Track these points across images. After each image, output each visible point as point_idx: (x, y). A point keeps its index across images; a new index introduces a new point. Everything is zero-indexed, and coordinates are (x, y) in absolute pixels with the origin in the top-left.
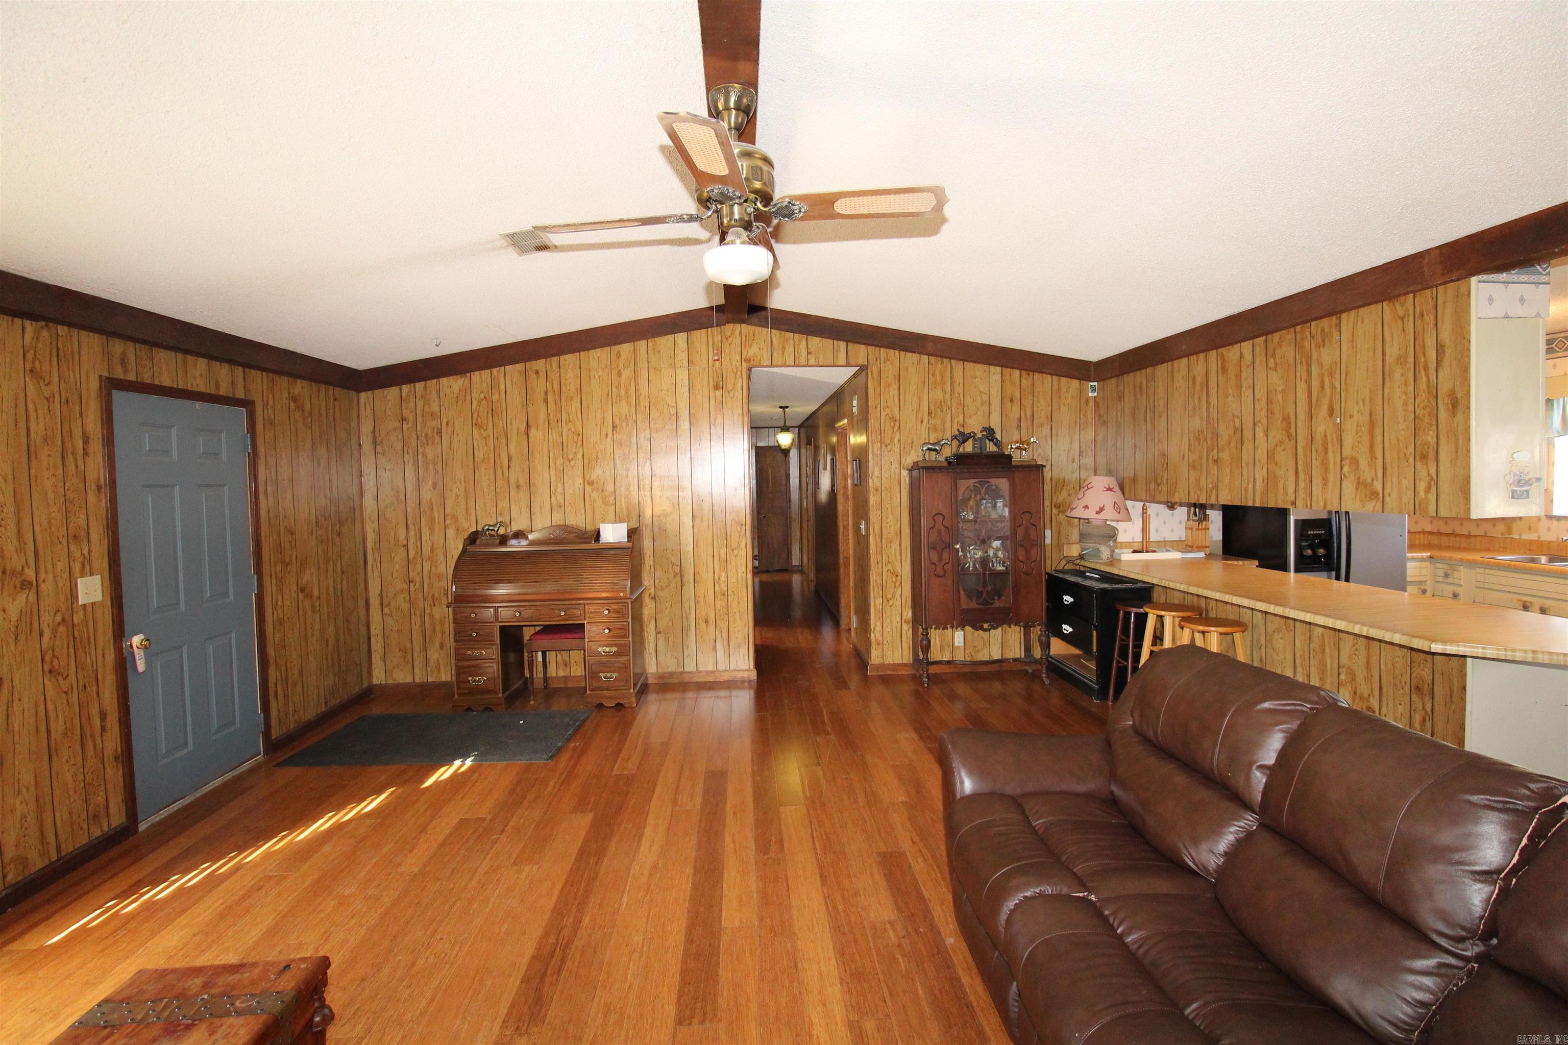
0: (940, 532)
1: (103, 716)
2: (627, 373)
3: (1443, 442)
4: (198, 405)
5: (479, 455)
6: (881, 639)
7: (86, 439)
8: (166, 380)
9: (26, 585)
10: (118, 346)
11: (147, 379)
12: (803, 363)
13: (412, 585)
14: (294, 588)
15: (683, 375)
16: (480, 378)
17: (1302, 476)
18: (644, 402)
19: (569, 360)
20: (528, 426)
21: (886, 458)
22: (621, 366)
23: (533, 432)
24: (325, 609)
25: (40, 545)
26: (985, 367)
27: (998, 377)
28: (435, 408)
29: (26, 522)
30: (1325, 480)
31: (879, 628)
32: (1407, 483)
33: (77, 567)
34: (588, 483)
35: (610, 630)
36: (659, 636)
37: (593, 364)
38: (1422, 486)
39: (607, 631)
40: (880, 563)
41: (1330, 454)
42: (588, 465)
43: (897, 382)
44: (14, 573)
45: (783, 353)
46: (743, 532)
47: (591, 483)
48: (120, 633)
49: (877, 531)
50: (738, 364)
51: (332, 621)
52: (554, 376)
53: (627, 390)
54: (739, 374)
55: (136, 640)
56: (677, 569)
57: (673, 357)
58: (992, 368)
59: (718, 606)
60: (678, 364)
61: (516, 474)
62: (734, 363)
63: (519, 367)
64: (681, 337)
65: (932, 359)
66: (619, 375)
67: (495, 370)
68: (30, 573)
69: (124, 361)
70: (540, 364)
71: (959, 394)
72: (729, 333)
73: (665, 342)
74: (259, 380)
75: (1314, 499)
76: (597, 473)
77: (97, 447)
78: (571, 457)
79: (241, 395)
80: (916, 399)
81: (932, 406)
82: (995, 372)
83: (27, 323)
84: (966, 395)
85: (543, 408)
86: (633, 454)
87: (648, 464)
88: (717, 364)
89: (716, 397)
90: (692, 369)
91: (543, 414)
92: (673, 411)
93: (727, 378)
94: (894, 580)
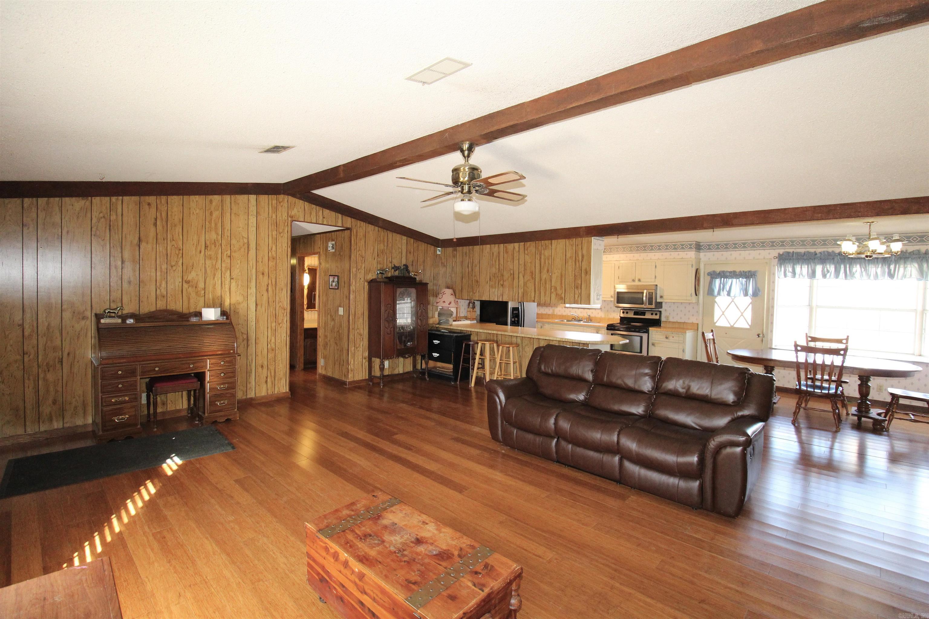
0: (388, 313)
2: (216, 214)
3: (583, 283)
5: (96, 258)
6: (353, 368)
12: (320, 223)
13: (26, 356)
15: (253, 220)
16: (100, 202)
17: (537, 292)
18: (227, 233)
19: (175, 200)
20: (140, 240)
21: (358, 276)
22: (212, 209)
23: (143, 245)
26: (401, 236)
30: (545, 293)
31: (352, 362)
32: (572, 295)
34: (186, 282)
35: (224, 374)
37: (193, 205)
38: (576, 296)
39: (222, 375)
40: (354, 329)
41: (547, 285)
42: (186, 271)
43: (364, 239)
45: (310, 216)
46: (285, 314)
47: (188, 282)
49: (353, 313)
50: (286, 218)
52: (163, 208)
53: (216, 224)
54: (286, 224)
56: (245, 337)
57: (247, 208)
58: (403, 237)
59: (269, 357)
60: (250, 213)
61: (127, 273)
62: (283, 217)
63: (135, 198)
64: (253, 197)
65: (380, 229)
66: (211, 214)
67: (114, 199)
70: (152, 199)
72: (281, 200)
73: (242, 198)
75: (541, 299)
76: (192, 276)
78: (173, 264)
80: (372, 248)
81: (379, 252)
82: (405, 239)
84: (393, 248)
85: (153, 229)
86: (218, 265)
87: (229, 272)
88: (274, 217)
89: (272, 235)
90: (259, 217)
91: (152, 233)
92: (246, 241)
93: (279, 225)
94: (360, 337)
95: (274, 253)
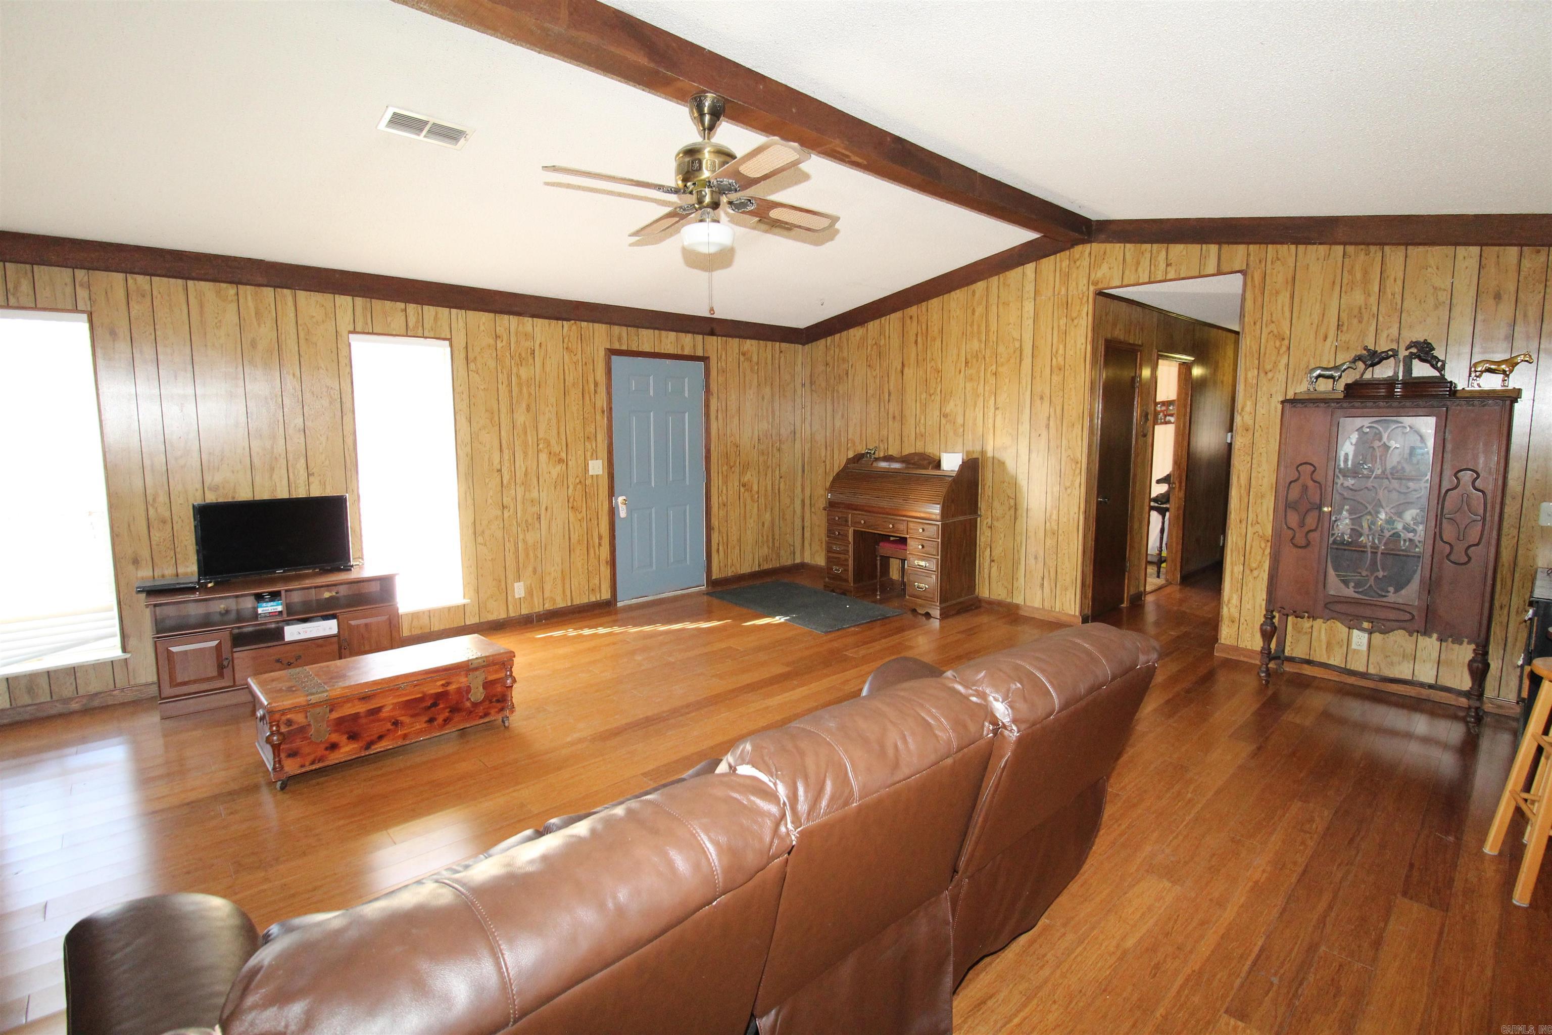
0: (1305, 488)
1: (600, 538)
2: (980, 310)
4: (668, 361)
5: (870, 392)
6: (1237, 615)
7: (596, 384)
8: (647, 348)
9: (561, 461)
10: (616, 329)
11: (634, 348)
12: (1159, 278)
14: (736, 483)
15: (1029, 307)
16: (873, 326)
18: (993, 337)
19: (935, 303)
20: (903, 365)
21: (1264, 388)
22: (975, 304)
23: (906, 370)
24: (762, 501)
25: (569, 440)
26: (1449, 250)
27: (1473, 263)
28: (845, 354)
29: (562, 429)
31: (1235, 601)
33: (589, 454)
34: (944, 416)
35: (923, 547)
36: (993, 563)
37: (953, 305)
39: (920, 547)
40: (1244, 522)
42: (944, 402)
43: (1289, 288)
44: (555, 454)
45: (1136, 270)
46: (1078, 471)
47: (946, 416)
48: (612, 493)
49: (1243, 481)
50: (1085, 289)
51: (769, 510)
52: (924, 318)
53: (979, 326)
54: (1085, 299)
55: (621, 499)
56: (1012, 502)
57: (1021, 290)
58: (1461, 251)
59: (1048, 544)
60: (1026, 296)
61: (893, 408)
62: (1080, 288)
63: (899, 314)
64: (1030, 268)
65: (1350, 249)
66: (974, 311)
67: (883, 319)
68: (563, 455)
69: (620, 339)
70: (913, 310)
71: (1393, 294)
72: (1077, 256)
73: (1014, 275)
74: (714, 342)
76: (950, 408)
77: (602, 389)
78: (932, 391)
79: (700, 353)
80: (1318, 308)
81: (1344, 316)
82: (1468, 255)
83: (565, 322)
84: (1407, 294)
85: (914, 349)
86: (981, 389)
87: (993, 398)
88: (1063, 291)
89: (1059, 326)
90: (1038, 299)
91: (913, 355)
92: (1017, 345)
93: (1072, 304)
94: (1263, 545)
95: (1060, 359)
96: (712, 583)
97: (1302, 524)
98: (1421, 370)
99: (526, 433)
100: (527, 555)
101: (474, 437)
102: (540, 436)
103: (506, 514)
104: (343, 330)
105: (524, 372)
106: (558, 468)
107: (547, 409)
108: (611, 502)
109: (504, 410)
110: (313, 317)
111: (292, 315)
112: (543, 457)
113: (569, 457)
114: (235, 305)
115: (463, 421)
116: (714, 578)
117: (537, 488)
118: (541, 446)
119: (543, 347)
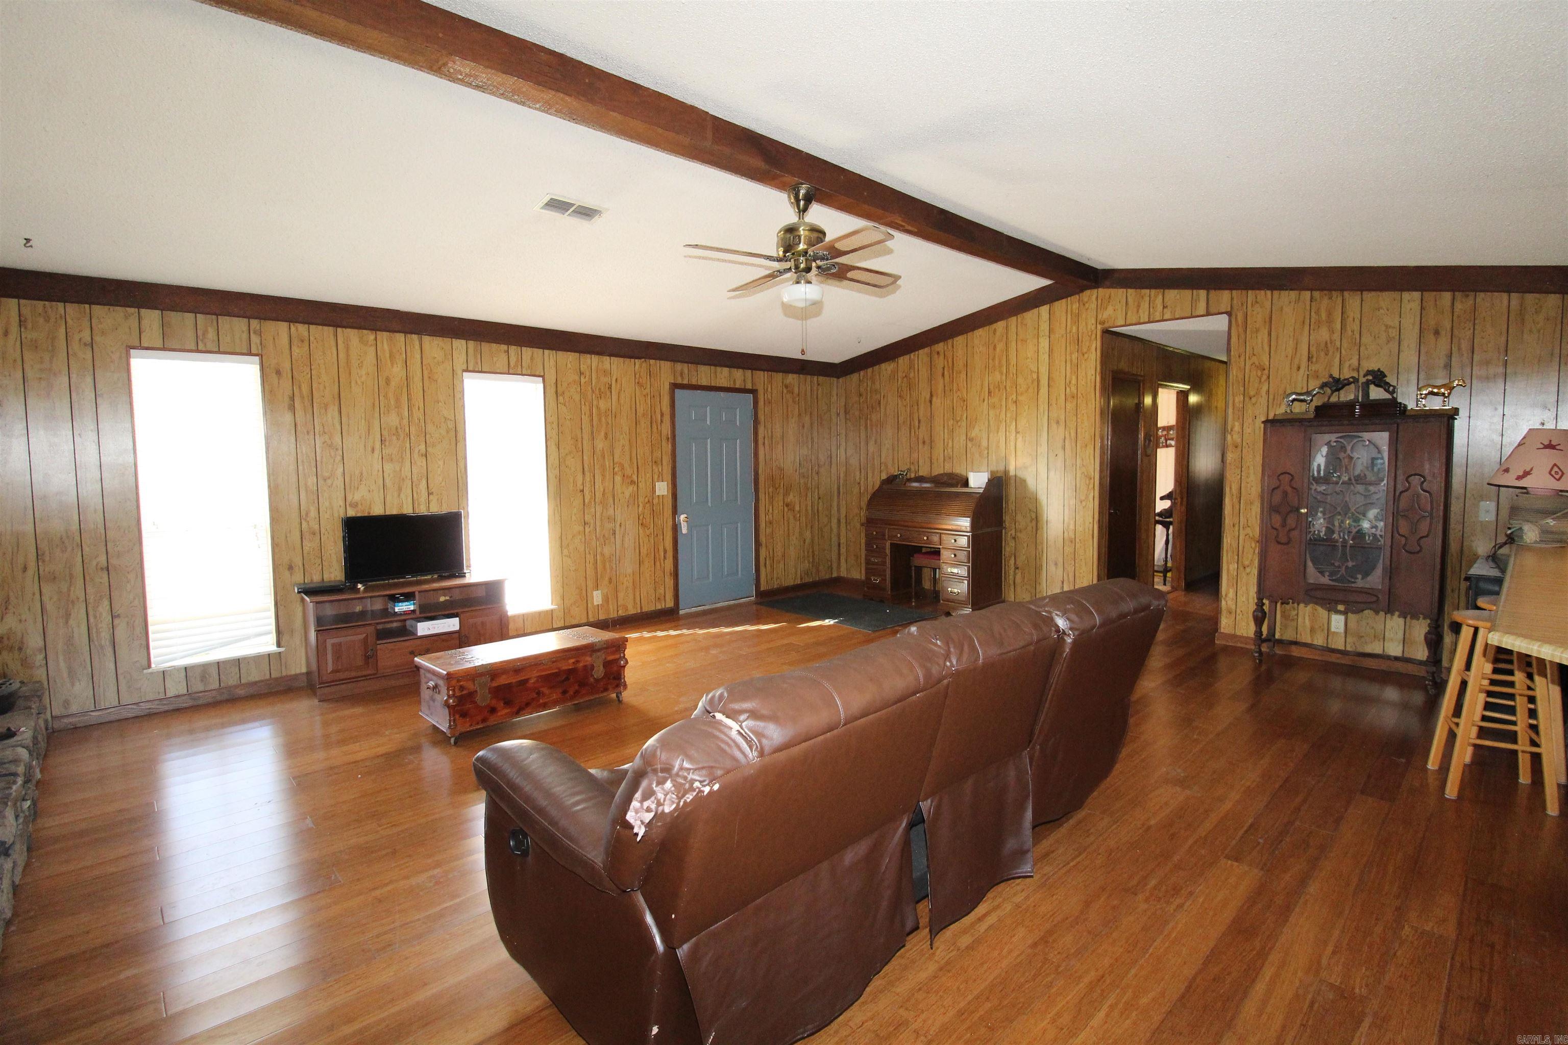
0: (1285, 493)
1: (665, 551)
2: (1000, 346)
4: (722, 394)
5: (901, 419)
6: (1233, 607)
7: (662, 415)
8: (704, 382)
9: (632, 482)
10: (679, 366)
11: (694, 382)
14: (781, 503)
15: (1044, 343)
16: (903, 361)
18: (1013, 370)
19: (960, 340)
20: (931, 395)
21: (1250, 411)
22: (996, 341)
23: (934, 399)
24: (803, 519)
25: (640, 464)
26: (1396, 295)
27: (1416, 306)
28: (877, 386)
29: (634, 455)
31: (1231, 594)
33: (656, 477)
35: (955, 555)
36: (1017, 571)
37: (976, 341)
39: (953, 556)
40: (1237, 526)
42: (970, 426)
43: (1267, 327)
44: (628, 477)
45: (1138, 311)
47: (971, 440)
48: (675, 512)
49: (1235, 491)
50: (1093, 327)
51: (809, 527)
52: (949, 354)
53: (1000, 361)
54: (1094, 336)
55: (683, 517)
56: (1033, 515)
57: (1037, 328)
58: (1406, 295)
59: (1066, 552)
60: (1041, 334)
61: (923, 433)
62: (1089, 327)
63: (927, 350)
64: (1044, 310)
65: (1317, 294)
66: (995, 349)
67: (912, 355)
68: (635, 477)
69: (682, 374)
70: (940, 347)
71: (1353, 331)
72: (1086, 300)
73: (1030, 316)
74: (761, 378)
76: (975, 432)
77: (667, 418)
78: (958, 419)
79: (749, 386)
80: (1291, 343)
81: (1313, 349)
82: (1411, 300)
83: (637, 360)
84: (1364, 331)
85: (941, 381)
86: (1003, 415)
87: (1014, 424)
88: (1074, 329)
89: (1071, 361)
90: (1052, 336)
91: (941, 386)
92: (1035, 376)
93: (1082, 341)
94: (1253, 545)
95: (1074, 389)
96: (761, 594)
97: (1284, 525)
98: (1376, 393)
99: (604, 458)
100: (604, 567)
101: (562, 462)
102: (616, 460)
103: (587, 530)
104: (458, 369)
105: (603, 405)
106: (631, 488)
107: (622, 437)
108: (674, 519)
109: (586, 437)
110: (435, 358)
111: (419, 356)
112: (618, 479)
113: (640, 479)
114: (373, 348)
115: (553, 448)
116: (762, 589)
117: (612, 506)
118: (616, 469)
119: (619, 381)
